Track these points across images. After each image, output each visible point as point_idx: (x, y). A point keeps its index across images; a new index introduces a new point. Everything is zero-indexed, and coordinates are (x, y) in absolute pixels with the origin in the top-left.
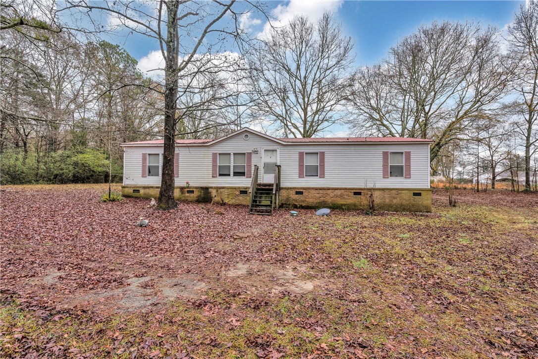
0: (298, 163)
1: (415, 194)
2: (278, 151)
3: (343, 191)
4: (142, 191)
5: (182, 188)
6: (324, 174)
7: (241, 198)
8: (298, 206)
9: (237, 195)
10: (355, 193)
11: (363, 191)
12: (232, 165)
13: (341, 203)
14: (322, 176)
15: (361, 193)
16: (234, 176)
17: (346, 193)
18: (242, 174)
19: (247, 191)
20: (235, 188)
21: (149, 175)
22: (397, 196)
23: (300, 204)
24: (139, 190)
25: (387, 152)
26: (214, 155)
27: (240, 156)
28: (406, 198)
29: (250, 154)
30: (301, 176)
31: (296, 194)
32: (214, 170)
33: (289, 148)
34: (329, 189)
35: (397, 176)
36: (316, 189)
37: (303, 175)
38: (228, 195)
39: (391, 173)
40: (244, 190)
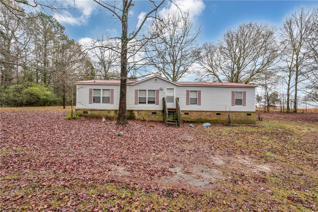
0: (186, 97)
1: (248, 115)
2: (175, 89)
3: (211, 113)
4: (89, 113)
5: (116, 111)
6: (200, 103)
7: (152, 117)
8: (186, 121)
9: (150, 115)
10: (217, 114)
11: (221, 113)
12: (147, 97)
13: (210, 119)
14: (200, 104)
15: (220, 114)
16: (148, 103)
17: (212, 114)
18: (153, 102)
19: (156, 113)
20: (149, 111)
21: (93, 103)
22: (239, 115)
23: (187, 120)
24: (87, 112)
25: (234, 92)
26: (136, 91)
27: (151, 92)
28: (243, 116)
29: (158, 90)
30: (187, 104)
31: (185, 114)
32: (136, 100)
33: (181, 88)
34: (203, 112)
35: (238, 105)
36: (196, 111)
37: (189, 103)
38: (145, 115)
39: (236, 103)
40: (154, 112)
